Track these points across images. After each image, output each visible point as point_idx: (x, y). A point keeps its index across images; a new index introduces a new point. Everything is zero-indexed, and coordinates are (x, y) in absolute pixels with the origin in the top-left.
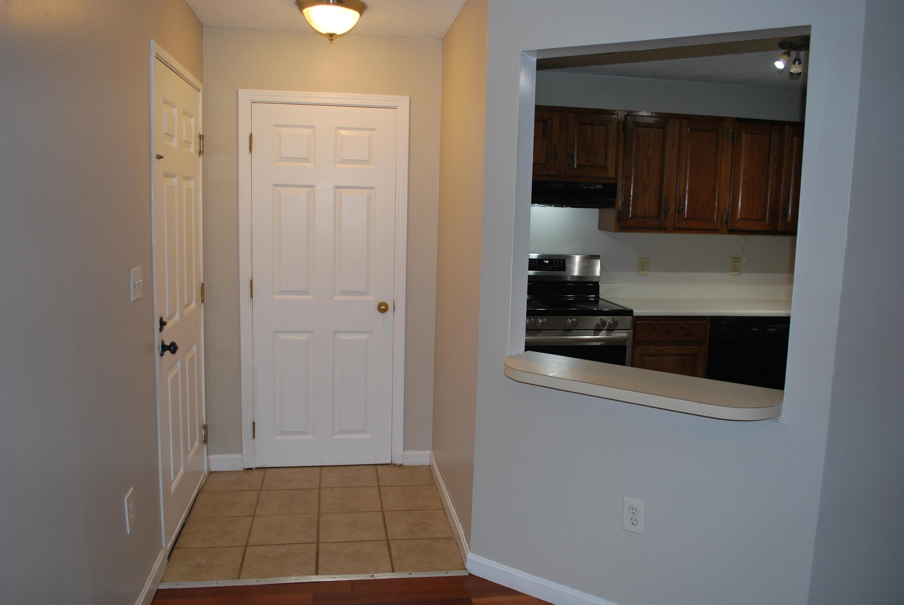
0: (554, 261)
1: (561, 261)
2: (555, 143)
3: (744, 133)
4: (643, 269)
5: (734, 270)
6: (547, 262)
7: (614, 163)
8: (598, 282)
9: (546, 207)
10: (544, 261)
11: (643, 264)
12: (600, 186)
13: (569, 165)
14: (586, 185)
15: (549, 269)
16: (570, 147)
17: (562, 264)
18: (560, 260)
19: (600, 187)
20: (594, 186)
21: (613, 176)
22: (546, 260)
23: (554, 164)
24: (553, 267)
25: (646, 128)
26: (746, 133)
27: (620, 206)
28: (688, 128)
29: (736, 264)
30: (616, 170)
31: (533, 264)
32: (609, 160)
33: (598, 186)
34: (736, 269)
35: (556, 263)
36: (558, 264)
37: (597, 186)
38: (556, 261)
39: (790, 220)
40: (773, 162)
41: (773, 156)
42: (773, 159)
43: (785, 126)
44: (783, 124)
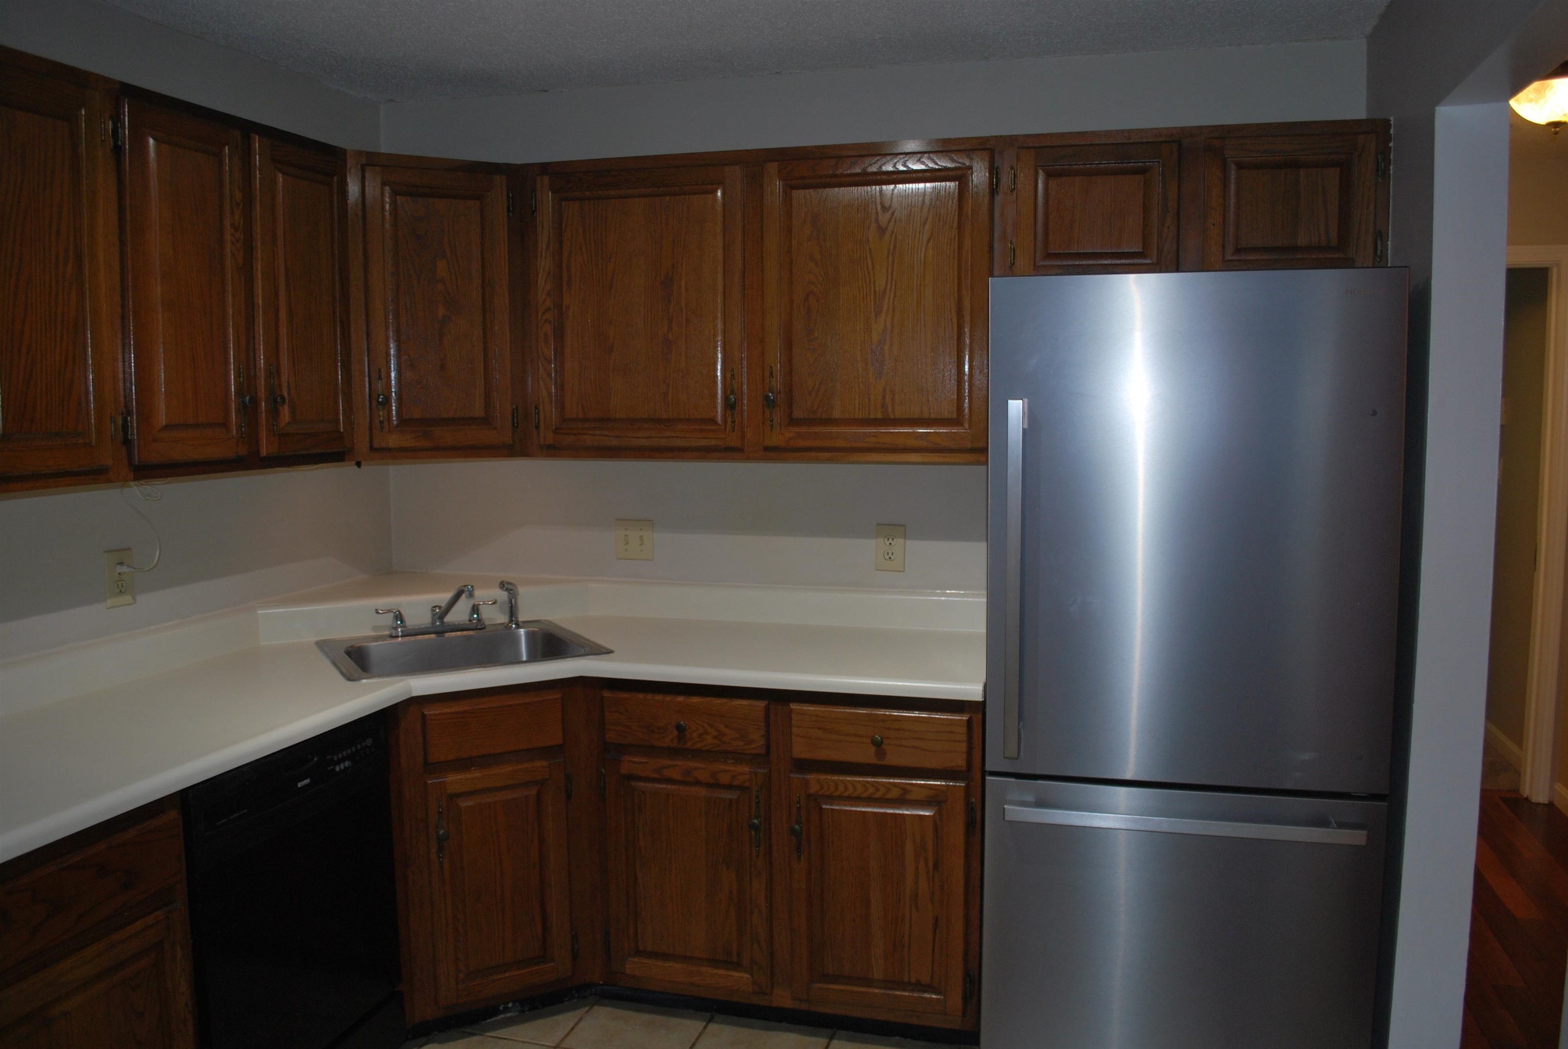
3: (151, 141)
5: (118, 590)
26: (155, 139)
29: (125, 569)
34: (121, 587)
39: (287, 421)
40: (233, 243)
41: (232, 225)
42: (232, 235)
43: (253, 135)
44: (248, 128)
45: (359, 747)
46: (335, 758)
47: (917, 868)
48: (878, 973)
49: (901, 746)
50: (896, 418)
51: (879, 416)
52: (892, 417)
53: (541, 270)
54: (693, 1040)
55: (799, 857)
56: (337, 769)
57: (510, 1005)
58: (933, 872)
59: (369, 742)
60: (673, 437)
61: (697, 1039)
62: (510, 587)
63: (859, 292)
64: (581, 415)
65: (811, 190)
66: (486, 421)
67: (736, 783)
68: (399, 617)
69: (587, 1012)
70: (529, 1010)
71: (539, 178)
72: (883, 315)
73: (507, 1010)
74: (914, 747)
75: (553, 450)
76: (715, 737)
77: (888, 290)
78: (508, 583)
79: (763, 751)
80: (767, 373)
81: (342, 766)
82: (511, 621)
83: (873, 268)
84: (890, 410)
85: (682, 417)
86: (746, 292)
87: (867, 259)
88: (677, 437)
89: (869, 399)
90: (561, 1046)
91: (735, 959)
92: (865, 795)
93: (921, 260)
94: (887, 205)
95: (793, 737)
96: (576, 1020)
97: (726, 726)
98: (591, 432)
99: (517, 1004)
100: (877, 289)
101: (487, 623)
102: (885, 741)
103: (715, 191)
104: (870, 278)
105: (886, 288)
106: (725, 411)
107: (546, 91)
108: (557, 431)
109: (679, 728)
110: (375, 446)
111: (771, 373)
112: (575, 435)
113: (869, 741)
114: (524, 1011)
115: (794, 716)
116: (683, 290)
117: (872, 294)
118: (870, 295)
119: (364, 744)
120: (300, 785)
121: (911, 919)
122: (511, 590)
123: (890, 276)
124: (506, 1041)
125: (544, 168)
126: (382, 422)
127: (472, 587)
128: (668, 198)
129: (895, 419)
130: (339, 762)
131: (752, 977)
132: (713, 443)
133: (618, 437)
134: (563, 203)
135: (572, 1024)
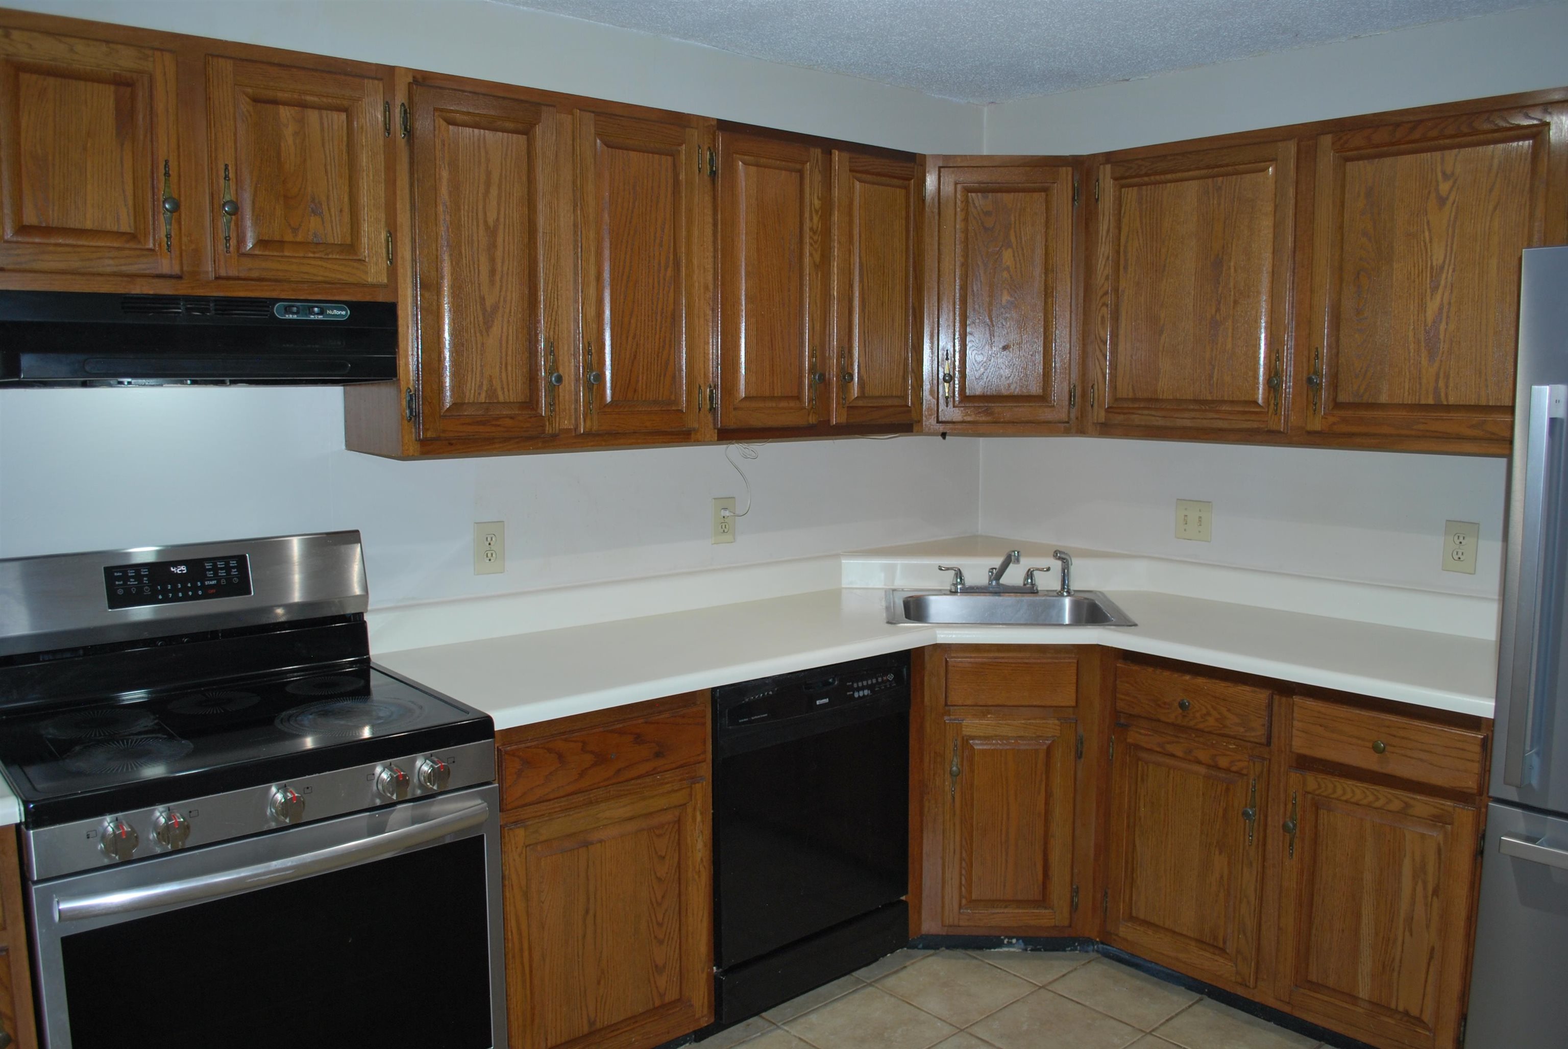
0: (208, 566)
1: (233, 563)
2: (167, 162)
3: (740, 163)
4: (489, 555)
5: (722, 531)
6: (183, 569)
7: (383, 236)
8: (361, 615)
9: (161, 385)
10: (172, 569)
11: (489, 539)
12: (344, 313)
13: (227, 239)
14: (295, 309)
15: (190, 593)
16: (226, 177)
17: (234, 572)
18: (226, 559)
19: (341, 315)
20: (322, 312)
21: (384, 280)
22: (176, 564)
23: (168, 236)
24: (207, 583)
25: (476, 131)
26: (744, 163)
27: (412, 376)
28: (598, 141)
29: (727, 513)
30: (392, 259)
31: (132, 582)
32: (365, 227)
33: (335, 312)
34: (725, 528)
35: (215, 569)
36: (222, 573)
37: (328, 312)
38: (215, 565)
39: (856, 396)
40: (811, 245)
41: (811, 229)
42: (811, 238)
43: (833, 151)
44: (828, 145)
45: (880, 680)
46: (855, 685)
47: (1414, 890)
48: (1364, 991)
49: (1406, 756)
50: (1450, 403)
51: (1431, 401)
52: (1445, 403)
53: (1101, 256)
54: (1173, 1014)
55: (1291, 855)
56: (856, 695)
57: (1014, 941)
58: (1432, 898)
59: (891, 677)
60: (1216, 419)
61: (1177, 1015)
62: (1063, 556)
63: (1414, 266)
64: (1131, 395)
65: (1366, 161)
66: (1043, 398)
67: (1234, 769)
68: (959, 574)
69: (1084, 965)
70: (1031, 950)
71: (1102, 167)
72: (1440, 291)
73: (1010, 944)
74: (1421, 760)
75: (1106, 429)
76: (1217, 720)
77: (1446, 267)
78: (1060, 552)
79: (1264, 740)
80: (1313, 355)
81: (861, 694)
82: (1063, 588)
83: (1431, 242)
84: (1443, 395)
85: (1226, 399)
86: (1296, 271)
87: (1424, 232)
88: (1220, 419)
89: (1420, 384)
90: (1047, 987)
91: (1221, 945)
92: (1364, 802)
93: (1485, 230)
94: (1448, 172)
95: (1294, 731)
96: (1070, 969)
97: (1229, 710)
98: (1140, 412)
99: (1021, 941)
100: (1434, 264)
101: (1039, 589)
102: (1388, 748)
103: (1266, 169)
104: (1427, 252)
105: (1444, 261)
106: (1269, 393)
107: (1127, 80)
108: (1109, 410)
109: (1182, 705)
110: (940, 420)
111: (1317, 356)
112: (1124, 414)
113: (1370, 745)
114: (1026, 950)
115: (1296, 708)
116: (1232, 270)
117: (1429, 269)
118: (1426, 271)
119: (885, 678)
120: (818, 702)
121: (1403, 943)
122: (1064, 559)
123: (1449, 249)
124: (999, 971)
125: (1109, 157)
126: (947, 398)
127: (1018, 552)
128: (1221, 178)
129: (1448, 405)
130: (859, 689)
131: (1236, 966)
132: (1255, 425)
133: (1164, 417)
134: (1123, 190)
135: (1064, 971)
